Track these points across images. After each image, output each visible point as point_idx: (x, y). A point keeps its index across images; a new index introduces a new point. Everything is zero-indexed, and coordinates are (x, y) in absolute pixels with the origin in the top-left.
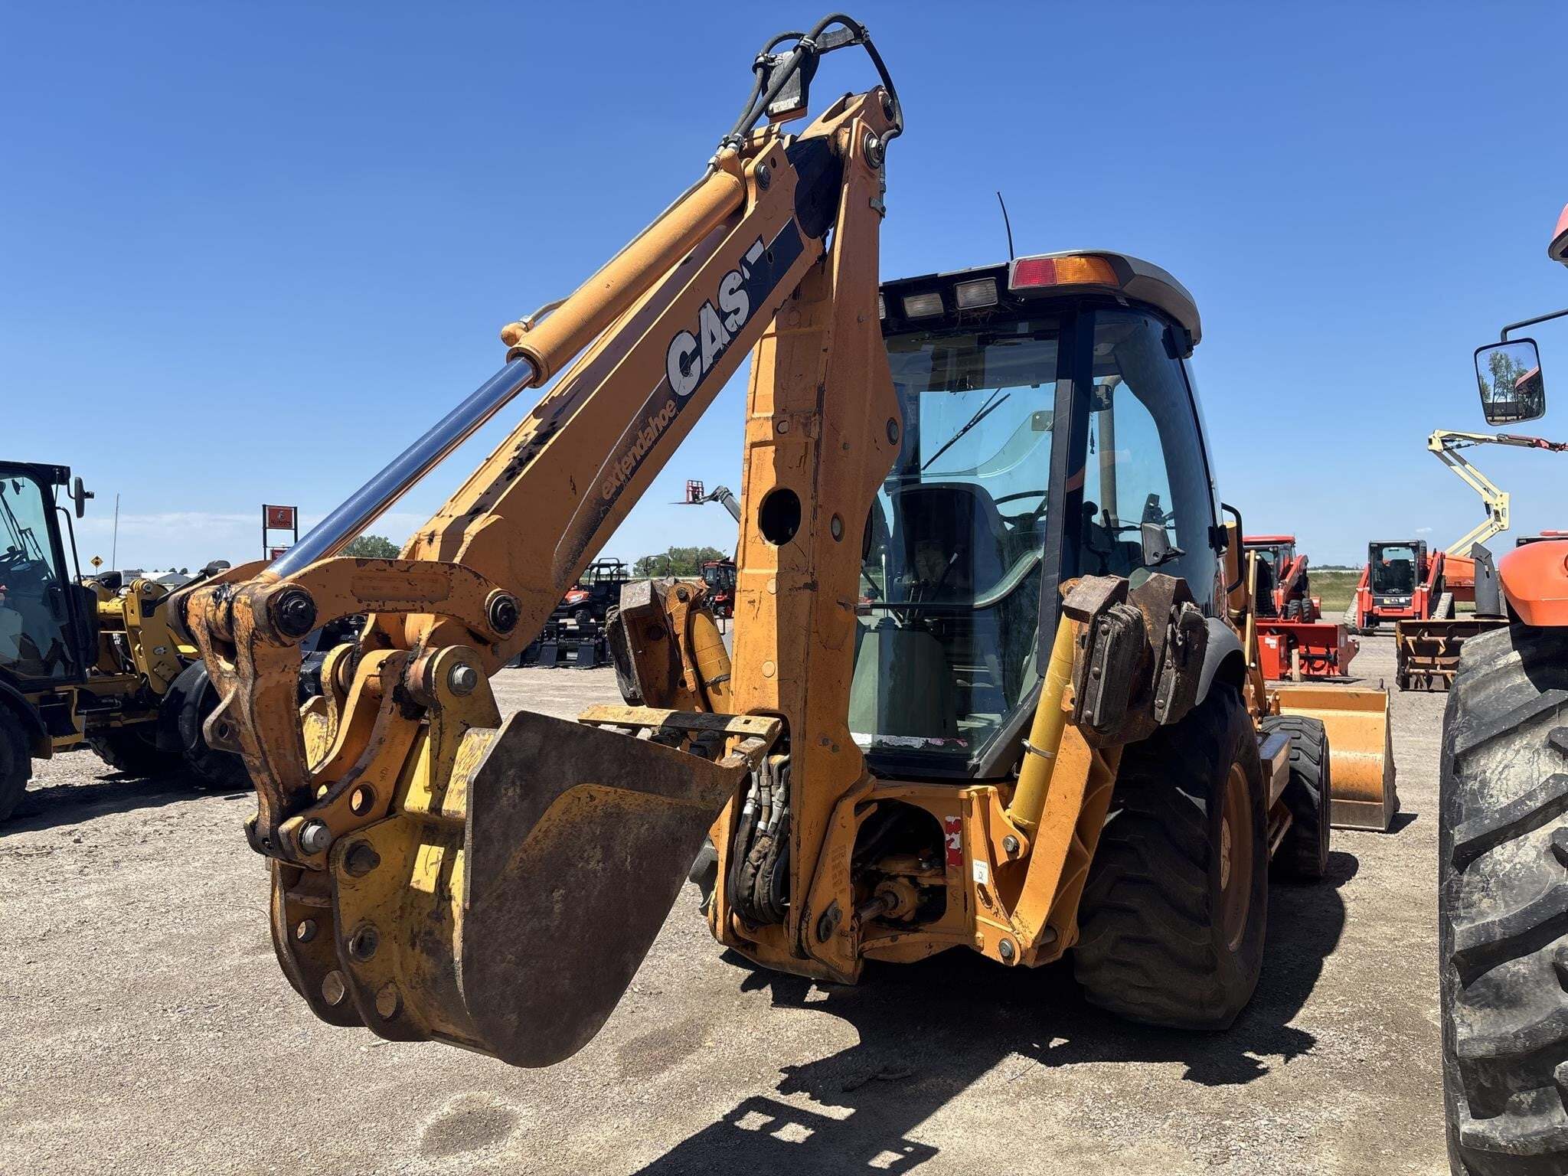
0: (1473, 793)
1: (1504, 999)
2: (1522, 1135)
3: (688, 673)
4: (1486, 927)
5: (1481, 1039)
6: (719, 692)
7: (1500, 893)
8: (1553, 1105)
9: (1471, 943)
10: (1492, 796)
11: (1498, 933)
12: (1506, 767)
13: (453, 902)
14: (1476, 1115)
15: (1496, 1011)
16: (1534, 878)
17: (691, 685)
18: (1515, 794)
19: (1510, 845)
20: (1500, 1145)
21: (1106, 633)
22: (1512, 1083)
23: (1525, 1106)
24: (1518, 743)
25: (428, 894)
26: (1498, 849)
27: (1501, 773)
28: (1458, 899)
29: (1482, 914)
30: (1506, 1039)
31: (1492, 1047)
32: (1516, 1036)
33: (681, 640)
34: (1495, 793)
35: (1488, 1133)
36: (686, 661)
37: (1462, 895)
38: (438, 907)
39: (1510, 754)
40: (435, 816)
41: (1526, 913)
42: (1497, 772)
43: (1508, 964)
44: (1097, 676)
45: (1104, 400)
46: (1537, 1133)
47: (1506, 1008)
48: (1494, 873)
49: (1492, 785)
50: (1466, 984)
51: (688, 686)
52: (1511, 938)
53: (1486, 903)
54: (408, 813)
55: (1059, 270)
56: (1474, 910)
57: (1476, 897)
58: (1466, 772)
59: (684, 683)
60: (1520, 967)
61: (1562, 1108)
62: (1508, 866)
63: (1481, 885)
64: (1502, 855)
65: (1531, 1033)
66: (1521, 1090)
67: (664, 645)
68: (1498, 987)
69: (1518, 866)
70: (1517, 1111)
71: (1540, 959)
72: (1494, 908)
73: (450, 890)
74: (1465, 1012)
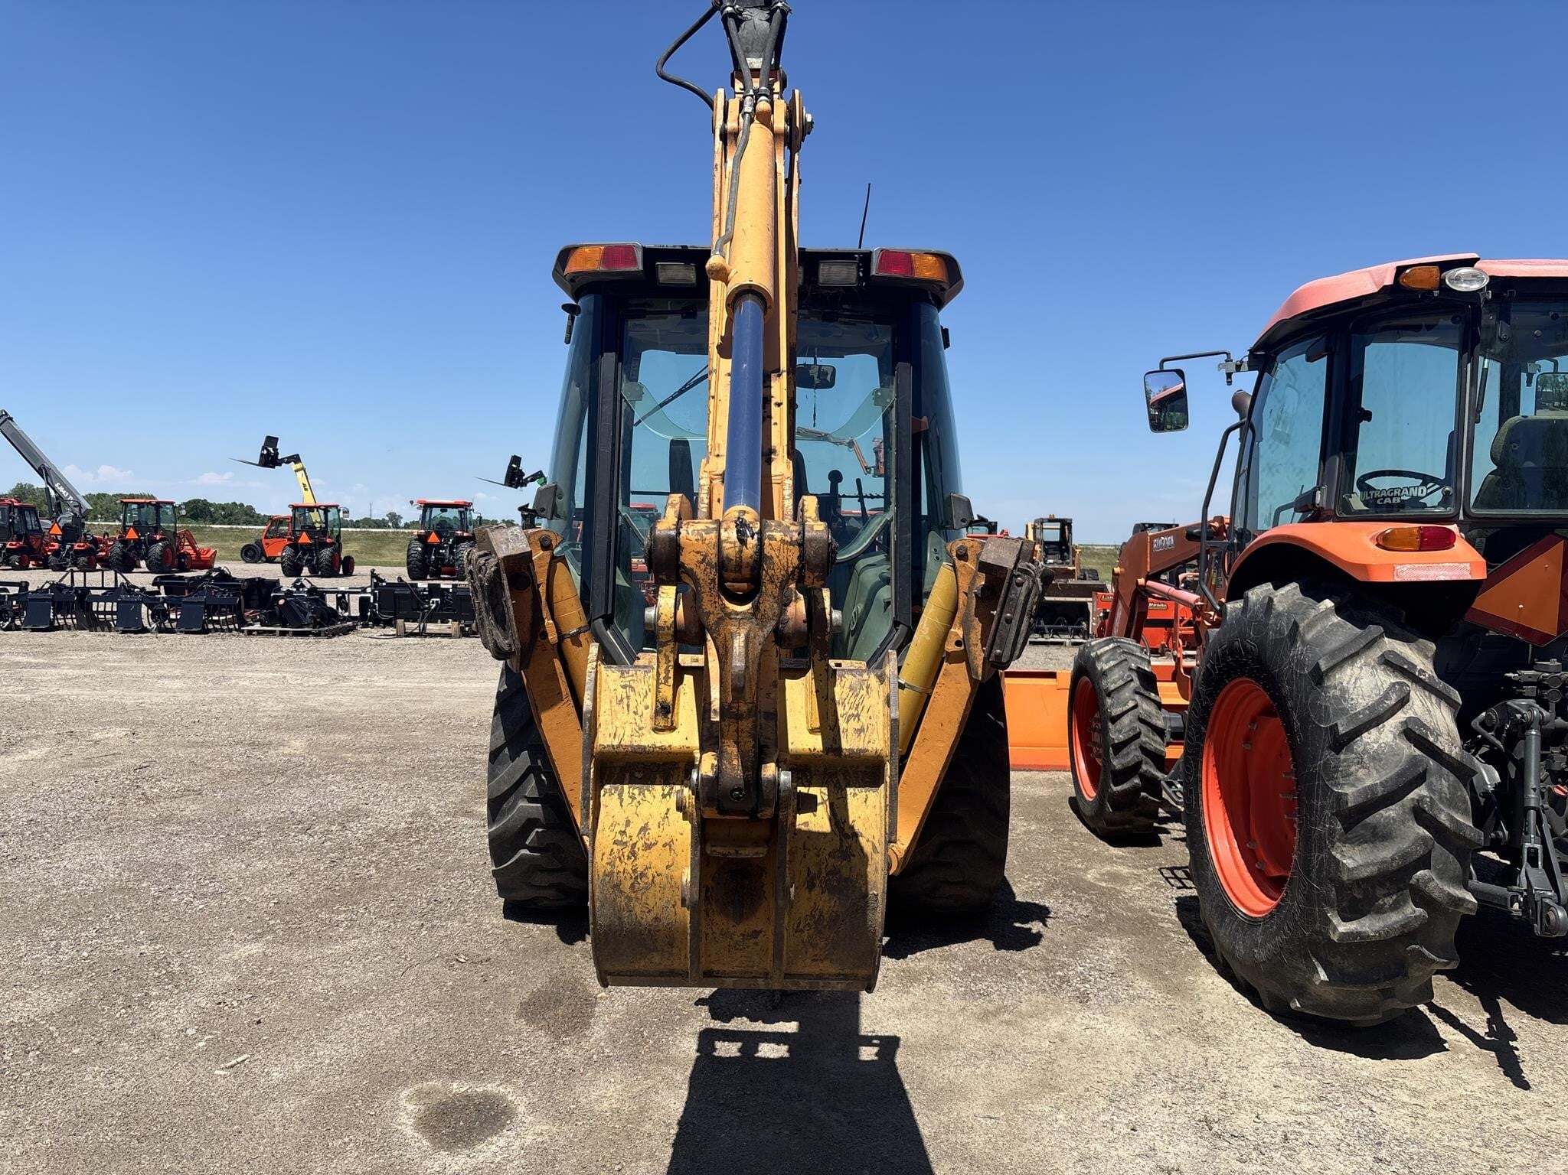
0: (1335, 697)
1: (1380, 836)
2: (1385, 927)
3: (549, 622)
4: (1371, 788)
5: (1368, 865)
6: (579, 644)
7: (1372, 764)
8: (1405, 902)
9: (1361, 800)
10: (1352, 699)
11: (1380, 791)
12: (1356, 679)
13: (860, 838)
14: (1345, 920)
15: (1371, 845)
16: (1394, 752)
17: (553, 637)
18: (1369, 696)
19: (1374, 731)
20: (1368, 936)
21: (1020, 585)
22: (1379, 892)
23: (1387, 906)
24: (1359, 662)
25: (824, 834)
26: (1365, 735)
27: (1355, 683)
28: (1337, 772)
29: (1359, 780)
30: (1385, 862)
31: (1375, 869)
32: (1393, 859)
33: (542, 590)
34: (1354, 697)
35: (1359, 929)
36: (545, 613)
37: (1340, 769)
38: (841, 846)
39: (1356, 670)
40: (831, 756)
41: (1399, 775)
42: (1351, 683)
43: (1381, 811)
44: (1009, 621)
45: (815, 378)
46: (1397, 922)
47: (1380, 841)
48: (1365, 751)
49: (1351, 692)
50: (1346, 830)
51: (550, 638)
52: (1389, 793)
53: (1361, 773)
54: (792, 756)
55: (917, 264)
56: (1351, 778)
57: (1353, 769)
58: (1327, 683)
59: (545, 635)
60: (1391, 812)
61: (1411, 903)
62: (1376, 746)
63: (1356, 760)
64: (1370, 738)
65: (1404, 855)
66: (1385, 896)
67: (528, 595)
68: (1375, 828)
69: (1383, 745)
70: (1381, 911)
71: (1403, 806)
72: (1369, 775)
73: (852, 827)
74: (1344, 849)
